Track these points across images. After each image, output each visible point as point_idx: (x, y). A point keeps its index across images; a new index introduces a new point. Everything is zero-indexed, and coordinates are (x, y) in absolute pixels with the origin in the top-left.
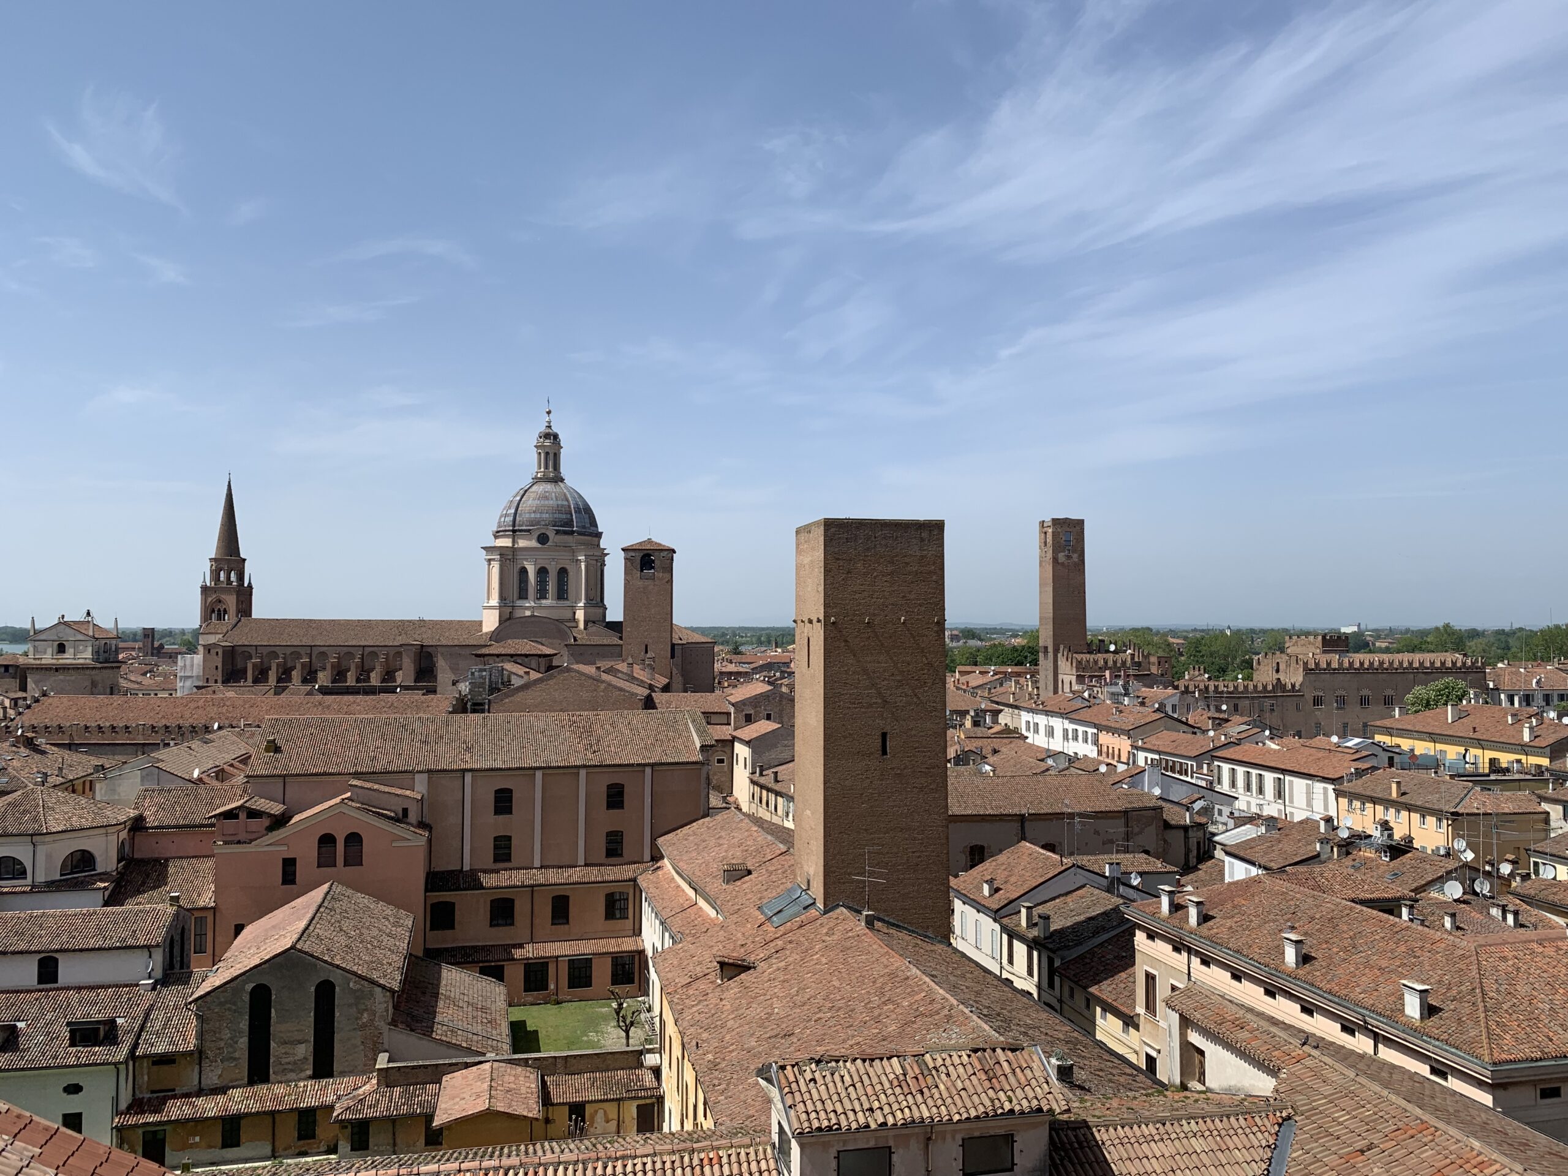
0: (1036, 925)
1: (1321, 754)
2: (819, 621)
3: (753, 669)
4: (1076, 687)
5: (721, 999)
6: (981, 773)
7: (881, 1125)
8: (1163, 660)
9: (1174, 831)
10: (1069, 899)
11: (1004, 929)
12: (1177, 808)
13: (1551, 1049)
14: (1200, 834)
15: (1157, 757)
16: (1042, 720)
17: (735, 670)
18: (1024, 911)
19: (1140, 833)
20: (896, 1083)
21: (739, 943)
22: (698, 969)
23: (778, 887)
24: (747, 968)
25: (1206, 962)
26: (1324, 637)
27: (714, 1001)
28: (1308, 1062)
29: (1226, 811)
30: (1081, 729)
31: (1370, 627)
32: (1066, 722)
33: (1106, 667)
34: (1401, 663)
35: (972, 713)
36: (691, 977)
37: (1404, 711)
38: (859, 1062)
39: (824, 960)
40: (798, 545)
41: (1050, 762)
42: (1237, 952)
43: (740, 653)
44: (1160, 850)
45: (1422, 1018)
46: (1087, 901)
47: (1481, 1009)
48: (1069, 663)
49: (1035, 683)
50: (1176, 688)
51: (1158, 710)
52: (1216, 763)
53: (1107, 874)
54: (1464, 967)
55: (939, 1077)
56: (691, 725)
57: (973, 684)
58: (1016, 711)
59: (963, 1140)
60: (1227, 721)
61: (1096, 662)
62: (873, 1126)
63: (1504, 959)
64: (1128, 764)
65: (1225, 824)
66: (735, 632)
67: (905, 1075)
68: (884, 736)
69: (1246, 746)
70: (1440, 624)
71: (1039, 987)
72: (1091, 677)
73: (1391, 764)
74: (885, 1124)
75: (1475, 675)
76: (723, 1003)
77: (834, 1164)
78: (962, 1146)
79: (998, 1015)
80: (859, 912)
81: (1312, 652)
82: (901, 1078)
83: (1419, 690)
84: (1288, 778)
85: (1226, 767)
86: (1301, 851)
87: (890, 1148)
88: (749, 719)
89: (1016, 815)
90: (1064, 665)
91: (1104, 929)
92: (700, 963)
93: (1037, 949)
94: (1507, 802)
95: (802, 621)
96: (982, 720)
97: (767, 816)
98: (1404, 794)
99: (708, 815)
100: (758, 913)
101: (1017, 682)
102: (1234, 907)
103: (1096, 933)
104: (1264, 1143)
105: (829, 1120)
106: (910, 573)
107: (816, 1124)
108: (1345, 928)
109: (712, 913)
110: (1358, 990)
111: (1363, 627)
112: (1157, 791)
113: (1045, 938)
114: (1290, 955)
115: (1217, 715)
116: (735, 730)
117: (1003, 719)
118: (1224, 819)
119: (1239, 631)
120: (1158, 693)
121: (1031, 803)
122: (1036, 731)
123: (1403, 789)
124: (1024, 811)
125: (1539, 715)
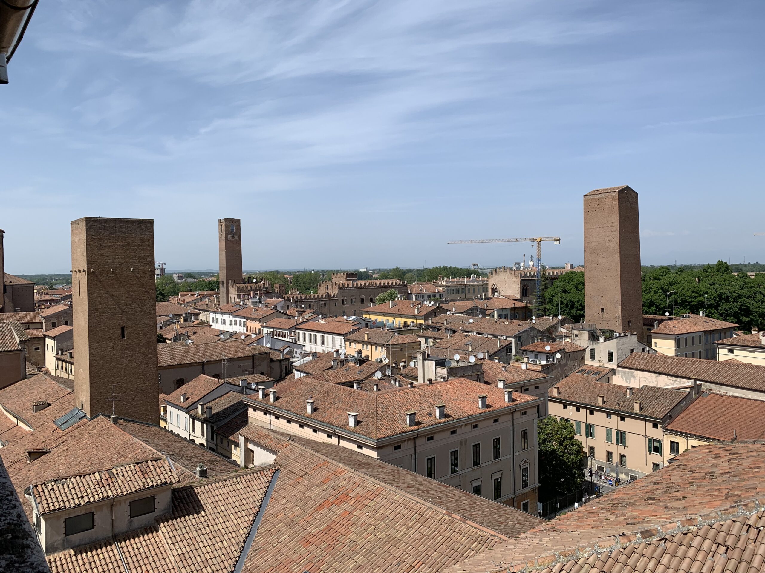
0: (205, 412)
1: (339, 324)
2: (84, 271)
3: (61, 298)
4: (237, 300)
5: (29, 471)
6: (187, 344)
7: (87, 502)
8: (281, 286)
9: (275, 363)
10: (222, 398)
11: (190, 416)
12: (277, 352)
13: (398, 431)
14: (287, 363)
15: (272, 330)
16: (220, 317)
17: (50, 298)
18: (200, 407)
19: (259, 365)
20: (96, 483)
21: (42, 441)
22: (16, 458)
23: (66, 410)
24: (45, 453)
25: (277, 418)
26: (347, 274)
27: (25, 472)
28: (289, 447)
29: (299, 351)
30: (238, 320)
31: (372, 269)
32: (231, 317)
33: (251, 289)
34: (376, 284)
35: (184, 315)
36: (11, 462)
37: (375, 304)
38: (78, 478)
39: (89, 442)
40: (72, 231)
41: (222, 336)
42: (289, 411)
43: (54, 289)
44: (269, 372)
45: (355, 426)
46: (231, 398)
47: (376, 419)
48: (234, 289)
49: (218, 299)
50: (284, 298)
51: (273, 308)
52: (297, 331)
53: (241, 385)
54: (371, 404)
55: (119, 477)
56: (13, 330)
57: (187, 300)
58: (208, 313)
59: (130, 503)
60: (304, 312)
61: (247, 288)
62: (83, 503)
63: (386, 399)
64: (257, 334)
65: (298, 357)
66: (51, 277)
67: (101, 479)
68: (123, 329)
69: (310, 323)
70: (395, 267)
71: (207, 441)
72: (244, 295)
73: (367, 326)
74: (89, 502)
75: (402, 288)
76: (30, 472)
77: (63, 525)
78: (130, 505)
79: (177, 454)
80: (109, 417)
81: (342, 280)
82: (99, 481)
83: (381, 295)
84: (326, 335)
85: (301, 332)
86: (326, 366)
87: (93, 512)
88: (54, 325)
89: (200, 362)
90: (232, 290)
91: (237, 410)
92: (17, 454)
93: (206, 423)
94: (406, 339)
95: (75, 271)
96: (189, 319)
97: (66, 376)
98: (370, 338)
99: (26, 378)
100: (53, 424)
101: (209, 299)
102: (290, 392)
103: (233, 412)
104: (266, 481)
105: (60, 505)
106: (135, 246)
107: (52, 508)
108: (331, 395)
109: (27, 429)
110: (333, 419)
111: (368, 269)
112: (269, 346)
113: (210, 418)
114: (309, 409)
115: (300, 310)
116: (46, 331)
117: (201, 317)
118: (297, 355)
119: (318, 271)
120: (274, 301)
121: (208, 356)
122: (217, 322)
123: (370, 336)
124: (204, 360)
125: (422, 303)
